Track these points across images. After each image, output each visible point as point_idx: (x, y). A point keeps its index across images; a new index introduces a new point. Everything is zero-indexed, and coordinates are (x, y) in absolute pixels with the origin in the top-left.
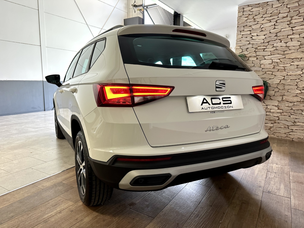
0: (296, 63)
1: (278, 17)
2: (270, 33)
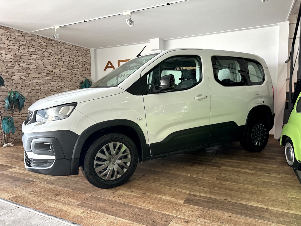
0: (36, 81)
1: (20, 44)
2: (16, 54)
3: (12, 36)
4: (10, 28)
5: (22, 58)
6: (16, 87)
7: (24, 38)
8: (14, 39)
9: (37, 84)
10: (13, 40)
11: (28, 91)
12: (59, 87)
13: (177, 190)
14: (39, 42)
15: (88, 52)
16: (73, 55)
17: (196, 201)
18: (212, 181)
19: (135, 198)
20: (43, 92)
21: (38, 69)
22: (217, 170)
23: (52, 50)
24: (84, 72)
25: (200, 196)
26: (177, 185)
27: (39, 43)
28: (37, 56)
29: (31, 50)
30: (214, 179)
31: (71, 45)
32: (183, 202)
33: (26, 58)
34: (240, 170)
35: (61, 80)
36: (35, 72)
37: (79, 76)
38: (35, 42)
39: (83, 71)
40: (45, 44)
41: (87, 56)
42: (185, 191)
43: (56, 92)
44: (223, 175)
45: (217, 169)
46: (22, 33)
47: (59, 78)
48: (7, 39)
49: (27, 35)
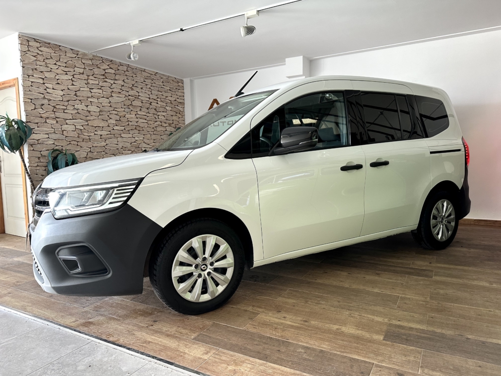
0: (99, 133)
1: (74, 71)
2: (68, 89)
3: (63, 58)
4: (60, 46)
5: (78, 95)
6: (69, 143)
7: (80, 62)
8: (66, 63)
9: (101, 138)
10: (65, 65)
11: (87, 150)
12: (135, 142)
13: (364, 316)
14: (104, 68)
15: (180, 84)
16: (157, 89)
17: (405, 337)
18: (424, 301)
19: (293, 330)
20: (111, 151)
21: (104, 113)
22: (428, 283)
23: (123, 81)
24: (174, 118)
25: (411, 329)
26: (362, 308)
27: (105, 70)
28: (100, 91)
29: (91, 82)
30: (426, 298)
31: (154, 74)
32: (382, 338)
33: (84, 95)
34: (470, 282)
35: (139, 130)
36: (97, 118)
37: (167, 125)
38: (98, 69)
39: (172, 116)
40: (113, 71)
41: (179, 91)
42: (380, 319)
43: (131, 152)
44: (442, 292)
45: (425, 280)
46: (77, 54)
47: (136, 129)
48: (55, 64)
49: (86, 57)
